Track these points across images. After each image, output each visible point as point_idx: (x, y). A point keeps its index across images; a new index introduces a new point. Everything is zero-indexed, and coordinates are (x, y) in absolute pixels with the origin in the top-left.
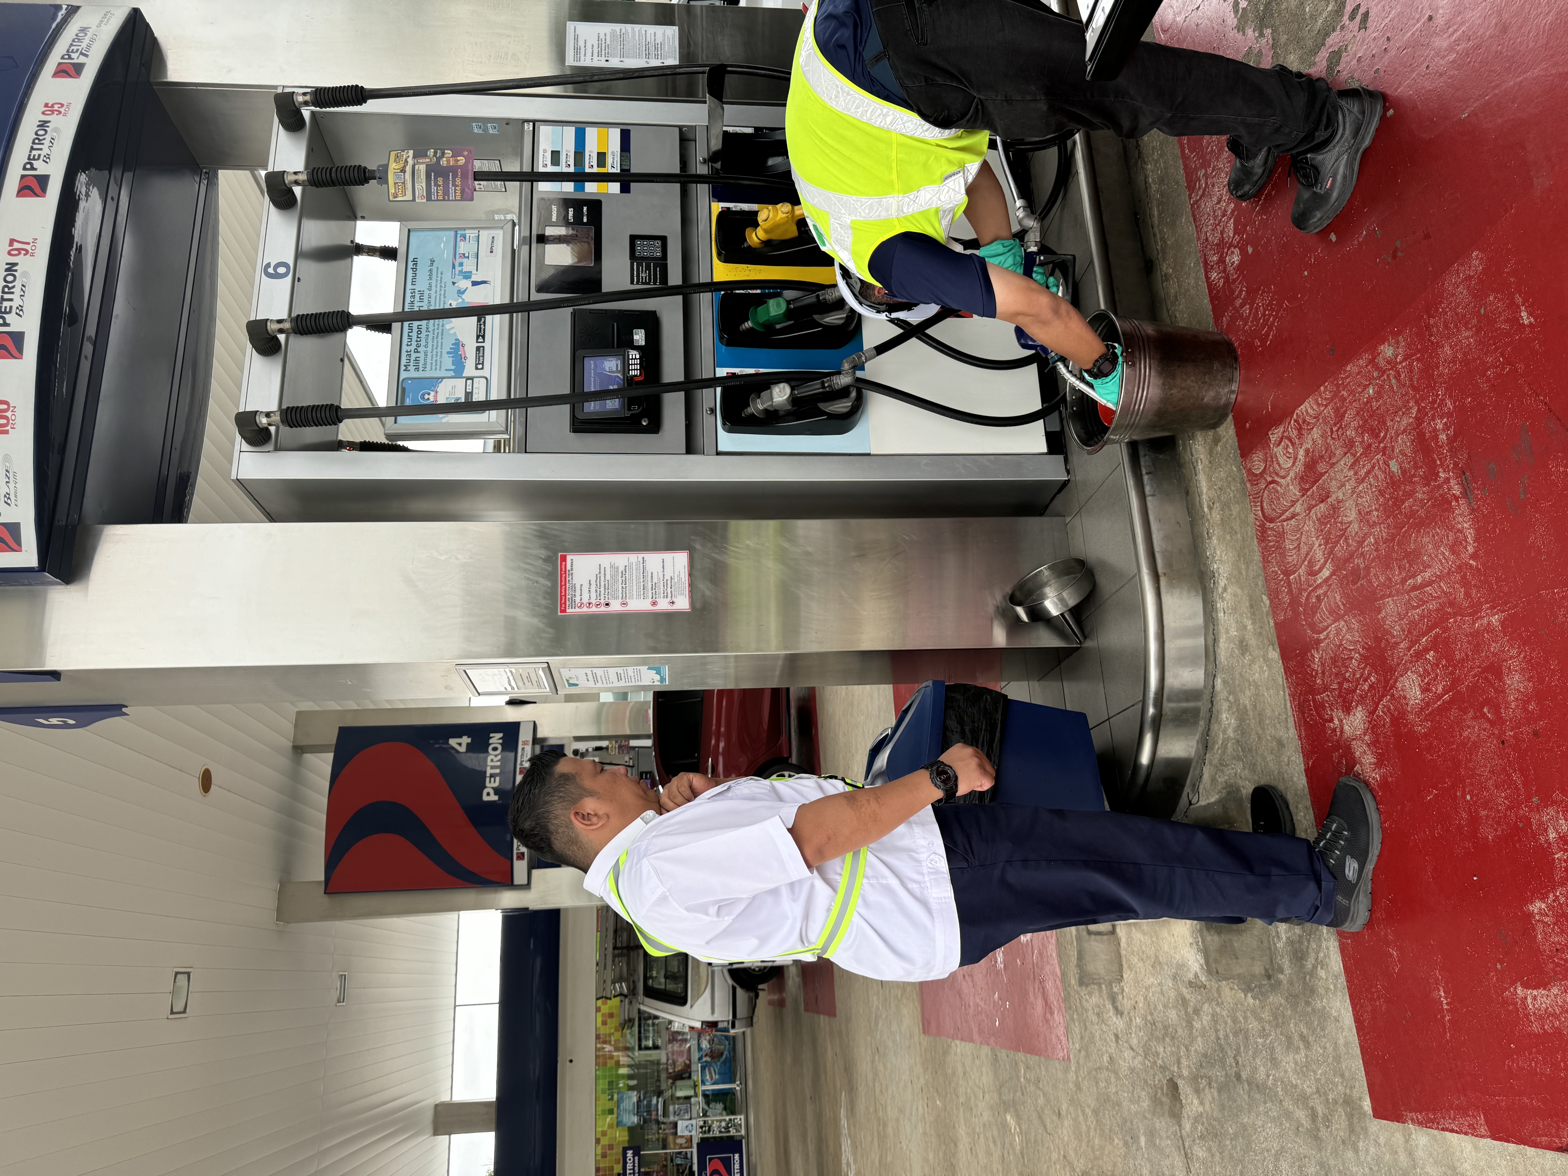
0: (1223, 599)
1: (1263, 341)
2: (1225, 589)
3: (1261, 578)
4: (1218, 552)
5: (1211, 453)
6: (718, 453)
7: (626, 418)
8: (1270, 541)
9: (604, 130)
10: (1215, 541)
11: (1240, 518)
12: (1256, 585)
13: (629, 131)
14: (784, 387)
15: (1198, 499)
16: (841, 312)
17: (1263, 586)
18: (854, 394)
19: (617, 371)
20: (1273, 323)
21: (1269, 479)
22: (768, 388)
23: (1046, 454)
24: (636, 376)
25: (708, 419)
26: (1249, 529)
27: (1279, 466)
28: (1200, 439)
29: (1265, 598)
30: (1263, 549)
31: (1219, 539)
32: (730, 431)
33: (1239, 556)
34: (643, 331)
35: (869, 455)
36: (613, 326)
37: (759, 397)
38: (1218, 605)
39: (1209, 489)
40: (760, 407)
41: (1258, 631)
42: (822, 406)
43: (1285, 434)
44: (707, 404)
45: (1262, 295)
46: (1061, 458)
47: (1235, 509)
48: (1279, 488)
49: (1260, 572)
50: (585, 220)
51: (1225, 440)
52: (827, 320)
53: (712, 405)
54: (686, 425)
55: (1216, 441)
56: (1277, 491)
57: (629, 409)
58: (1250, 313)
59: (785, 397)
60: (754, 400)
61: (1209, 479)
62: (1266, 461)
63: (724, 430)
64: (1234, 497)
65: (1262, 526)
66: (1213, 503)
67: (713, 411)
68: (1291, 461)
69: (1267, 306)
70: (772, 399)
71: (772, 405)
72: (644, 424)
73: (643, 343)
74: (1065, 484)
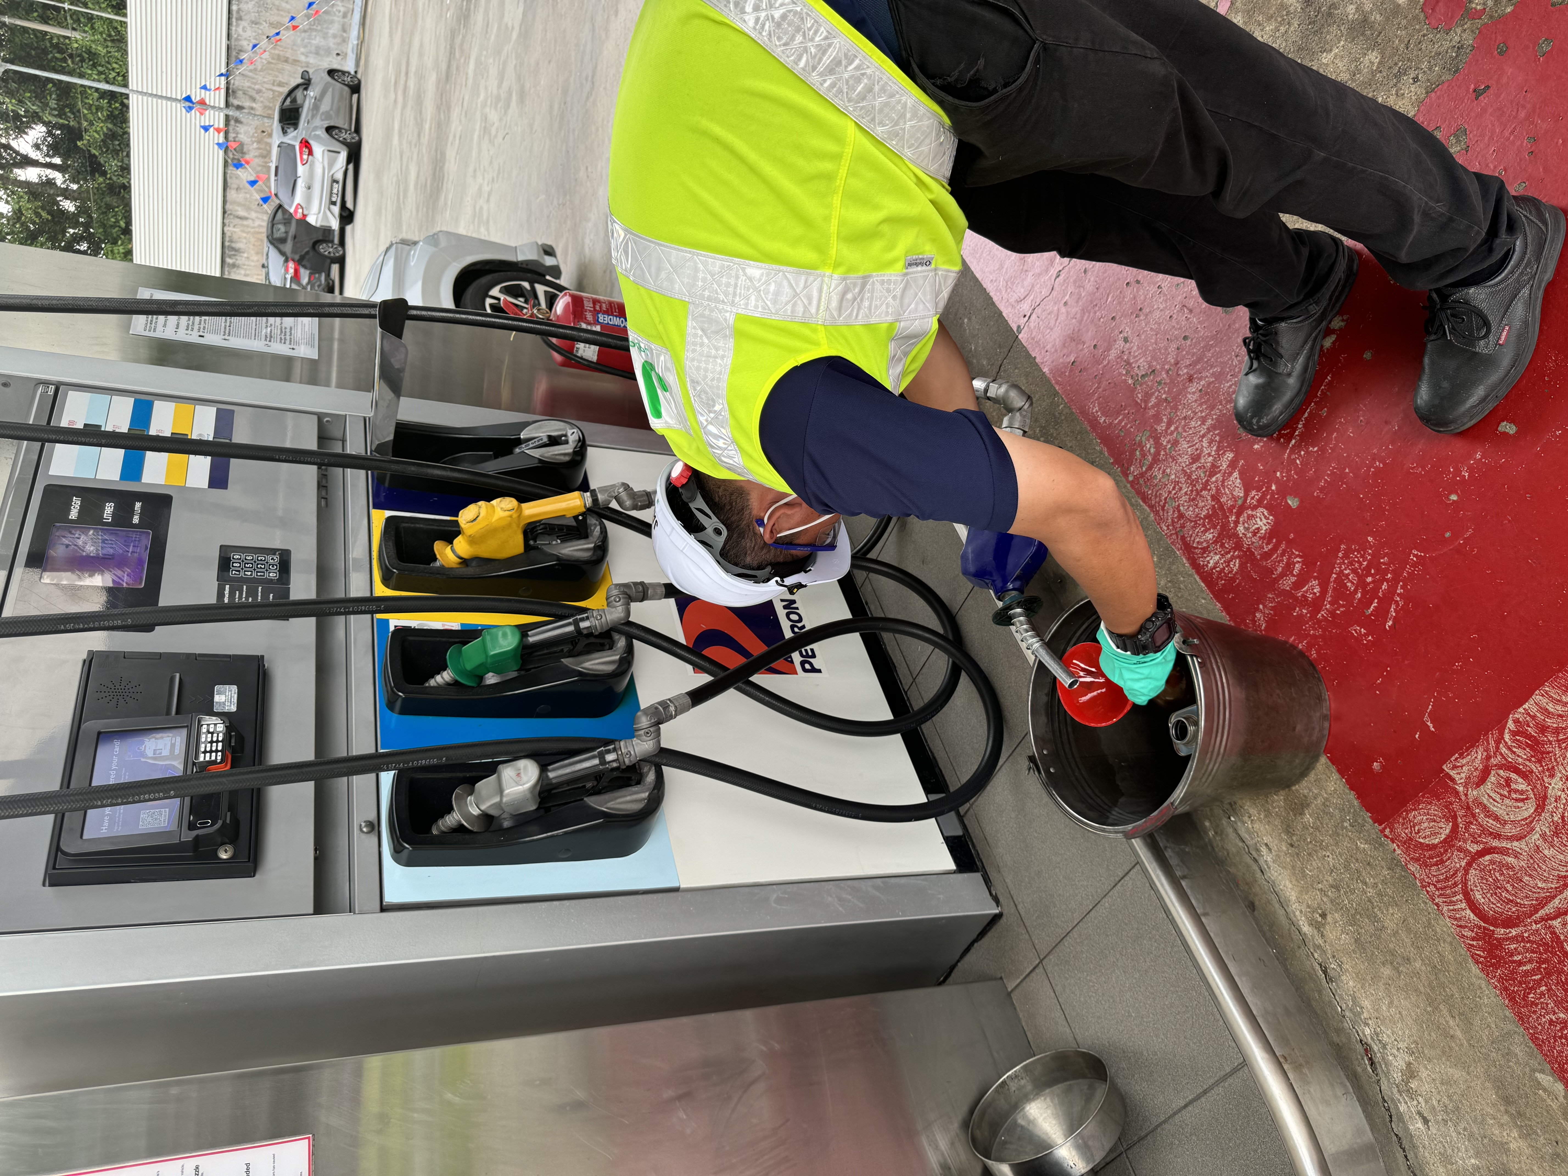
0: (1412, 1094)
1: (1374, 623)
2: (1410, 1073)
3: (1517, 1039)
4: (1366, 1003)
5: (1288, 830)
6: (384, 908)
7: (180, 846)
8: (1520, 963)
9: (188, 407)
10: (1348, 982)
11: (1409, 930)
12: (1509, 1054)
13: (233, 411)
14: (525, 767)
15: (1281, 912)
16: (609, 652)
17: (1531, 1055)
18: (651, 777)
19: (172, 756)
20: (1391, 592)
21: (1474, 848)
22: (491, 769)
23: (954, 872)
24: (214, 762)
25: (364, 844)
26: (1445, 948)
27: (1497, 818)
28: (1253, 811)
29: (1546, 1079)
30: (1501, 980)
31: (1359, 977)
32: (410, 862)
33: (1431, 1001)
34: (234, 688)
35: (676, 890)
36: (172, 680)
37: (471, 793)
38: (1402, 1108)
39: (1304, 890)
40: (475, 811)
41: (1549, 1150)
42: (593, 802)
43: (1493, 761)
44: (362, 812)
45: (1346, 556)
46: (977, 877)
47: (1391, 918)
48: (1510, 860)
49: (1510, 1027)
50: (136, 520)
51: (1319, 801)
52: (587, 665)
53: (372, 816)
54: (316, 859)
55: (1299, 807)
56: (1510, 867)
57: (192, 827)
58: (1324, 592)
59: (528, 785)
60: (462, 799)
61: (1299, 874)
62: (1453, 818)
63: (397, 860)
64: (1380, 894)
65: (1485, 937)
66: (1323, 916)
67: (373, 827)
68: (1529, 809)
69: (1368, 568)
70: (501, 791)
71: (499, 805)
72: (224, 856)
73: (234, 708)
74: (996, 918)
